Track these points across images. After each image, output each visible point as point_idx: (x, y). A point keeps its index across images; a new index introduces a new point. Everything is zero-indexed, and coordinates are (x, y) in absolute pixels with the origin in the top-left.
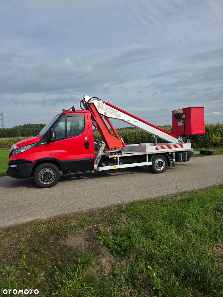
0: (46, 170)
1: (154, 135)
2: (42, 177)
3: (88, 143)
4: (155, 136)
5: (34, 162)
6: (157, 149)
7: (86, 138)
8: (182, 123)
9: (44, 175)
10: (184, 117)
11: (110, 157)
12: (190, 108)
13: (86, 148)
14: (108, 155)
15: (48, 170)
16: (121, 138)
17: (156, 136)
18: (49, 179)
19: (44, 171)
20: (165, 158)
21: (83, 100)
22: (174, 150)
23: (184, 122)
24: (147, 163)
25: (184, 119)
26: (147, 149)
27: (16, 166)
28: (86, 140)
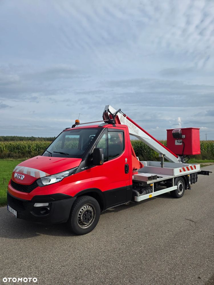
0: (85, 207)
1: (161, 154)
2: (82, 218)
3: (128, 166)
4: (163, 155)
5: (74, 197)
6: (181, 171)
7: (126, 159)
8: (180, 142)
10: (184, 136)
11: (149, 182)
12: (190, 129)
13: (126, 173)
14: (145, 181)
15: (87, 206)
17: (164, 155)
18: (89, 220)
19: (83, 208)
20: (183, 180)
21: (107, 111)
22: (191, 171)
23: (182, 142)
24: (174, 188)
25: (183, 139)
26: (174, 172)
27: (47, 204)
28: (126, 162)
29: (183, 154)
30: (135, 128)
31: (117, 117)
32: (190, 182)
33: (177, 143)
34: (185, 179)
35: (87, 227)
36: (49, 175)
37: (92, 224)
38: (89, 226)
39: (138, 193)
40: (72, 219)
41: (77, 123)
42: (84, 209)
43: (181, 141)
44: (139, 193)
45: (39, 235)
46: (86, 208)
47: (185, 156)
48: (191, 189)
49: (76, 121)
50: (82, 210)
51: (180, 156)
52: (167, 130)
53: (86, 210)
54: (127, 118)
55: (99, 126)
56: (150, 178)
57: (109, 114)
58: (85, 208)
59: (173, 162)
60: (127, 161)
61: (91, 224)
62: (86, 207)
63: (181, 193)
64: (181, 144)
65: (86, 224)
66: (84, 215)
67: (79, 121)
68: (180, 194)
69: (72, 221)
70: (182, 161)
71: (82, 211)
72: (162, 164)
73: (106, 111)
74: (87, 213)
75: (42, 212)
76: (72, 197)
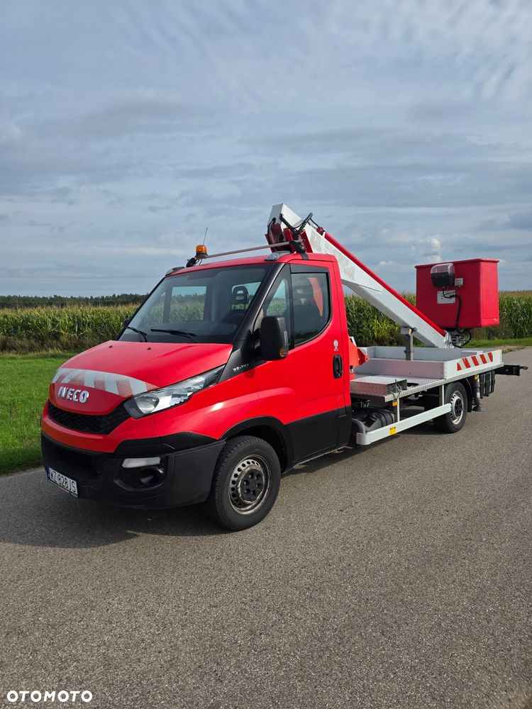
0: (245, 462)
1: (407, 327)
2: (239, 490)
3: (341, 358)
4: (411, 330)
5: (220, 440)
6: (459, 368)
7: (336, 343)
8: (451, 297)
9: (243, 480)
10: (459, 282)
11: (388, 398)
12: (478, 262)
13: (336, 377)
14: (380, 396)
15: (250, 461)
16: (353, 338)
17: (413, 330)
18: (255, 493)
19: (240, 466)
20: (464, 390)
21: (278, 221)
22: (482, 367)
23: (456, 296)
24: (444, 409)
25: (457, 288)
26: (445, 370)
27: (156, 461)
28: (336, 349)
29: (457, 325)
30: (347, 264)
31: (304, 236)
32: (478, 394)
33: (444, 298)
34: (467, 386)
35: (252, 511)
36: (154, 387)
37: (264, 504)
38: (256, 508)
39: (362, 425)
40: (217, 494)
41: (201, 254)
42: (243, 468)
43: (453, 292)
44: (365, 424)
45: (136, 536)
46: (247, 465)
47: (462, 331)
48: (482, 409)
49: (198, 247)
50: (239, 470)
51: (450, 330)
52: (416, 267)
53: (248, 471)
54: (327, 237)
55: (266, 260)
56: (391, 388)
57: (283, 226)
58: (245, 466)
59: (433, 346)
60: (338, 347)
61: (260, 504)
62: (248, 463)
63: (459, 422)
64: (453, 301)
65: (249, 505)
66: (245, 483)
67: (205, 248)
68: (456, 422)
69: (216, 497)
70: (454, 344)
71: (239, 473)
72: (408, 352)
73: (274, 220)
74: (250, 476)
75: (144, 480)
76: (216, 440)
